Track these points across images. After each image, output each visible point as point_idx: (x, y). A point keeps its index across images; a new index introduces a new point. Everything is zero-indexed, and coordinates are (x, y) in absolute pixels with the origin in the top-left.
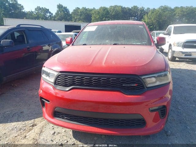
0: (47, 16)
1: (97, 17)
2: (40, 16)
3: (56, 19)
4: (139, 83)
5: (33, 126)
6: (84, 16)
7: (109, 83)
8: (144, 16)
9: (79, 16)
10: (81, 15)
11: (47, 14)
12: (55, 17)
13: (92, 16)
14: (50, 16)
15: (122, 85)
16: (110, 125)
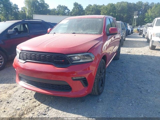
0: (66, 12)
1: (105, 12)
2: (60, 12)
3: (72, 14)
4: (65, 60)
5: (14, 87)
6: (95, 12)
7: (46, 59)
8: (148, 10)
9: (91, 12)
10: (92, 11)
11: (66, 11)
12: (72, 13)
13: (101, 12)
14: (68, 12)
15: (54, 60)
16: (49, 88)
